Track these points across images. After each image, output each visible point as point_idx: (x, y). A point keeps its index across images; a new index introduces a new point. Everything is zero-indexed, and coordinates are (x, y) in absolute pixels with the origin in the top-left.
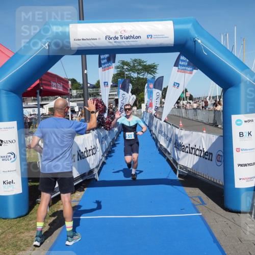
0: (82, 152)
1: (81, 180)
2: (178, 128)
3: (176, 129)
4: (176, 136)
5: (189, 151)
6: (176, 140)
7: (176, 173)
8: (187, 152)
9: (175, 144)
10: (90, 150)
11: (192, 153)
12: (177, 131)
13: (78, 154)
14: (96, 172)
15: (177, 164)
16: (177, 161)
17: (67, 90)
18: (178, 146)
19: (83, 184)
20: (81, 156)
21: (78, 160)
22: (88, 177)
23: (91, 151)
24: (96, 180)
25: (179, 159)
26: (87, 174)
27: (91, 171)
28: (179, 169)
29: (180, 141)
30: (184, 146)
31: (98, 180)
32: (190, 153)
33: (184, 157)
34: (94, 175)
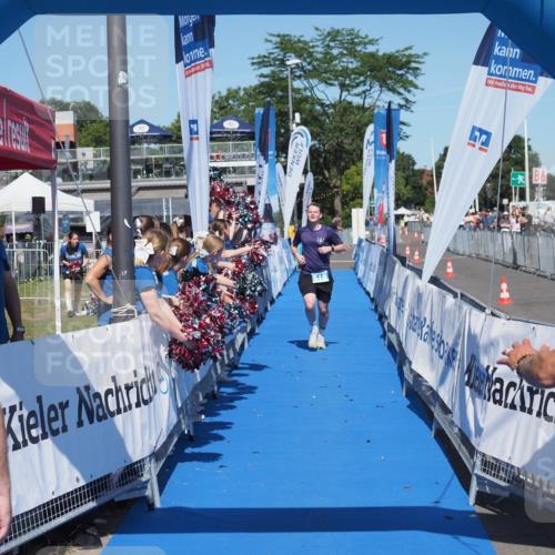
0: (97, 395)
1: (92, 505)
2: (482, 309)
3: (475, 312)
4: (472, 338)
5: (518, 402)
6: (474, 358)
7: (467, 488)
8: (513, 406)
9: (469, 370)
10: (128, 388)
11: (530, 412)
12: (477, 321)
13: (82, 400)
14: (150, 473)
15: (472, 450)
16: (474, 441)
17: (47, 147)
18: (478, 380)
19: (97, 521)
20: (93, 408)
21: (80, 424)
22: (119, 494)
23: (133, 393)
24: (151, 506)
25: (479, 431)
26: (116, 479)
27: (132, 471)
28: (478, 471)
29: (484, 361)
30: (500, 380)
31: (158, 505)
32: (523, 408)
33: (498, 424)
34: (144, 486)
